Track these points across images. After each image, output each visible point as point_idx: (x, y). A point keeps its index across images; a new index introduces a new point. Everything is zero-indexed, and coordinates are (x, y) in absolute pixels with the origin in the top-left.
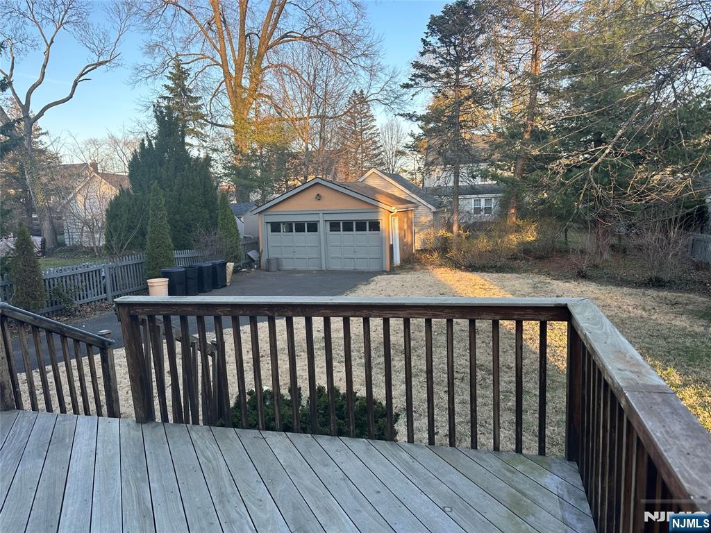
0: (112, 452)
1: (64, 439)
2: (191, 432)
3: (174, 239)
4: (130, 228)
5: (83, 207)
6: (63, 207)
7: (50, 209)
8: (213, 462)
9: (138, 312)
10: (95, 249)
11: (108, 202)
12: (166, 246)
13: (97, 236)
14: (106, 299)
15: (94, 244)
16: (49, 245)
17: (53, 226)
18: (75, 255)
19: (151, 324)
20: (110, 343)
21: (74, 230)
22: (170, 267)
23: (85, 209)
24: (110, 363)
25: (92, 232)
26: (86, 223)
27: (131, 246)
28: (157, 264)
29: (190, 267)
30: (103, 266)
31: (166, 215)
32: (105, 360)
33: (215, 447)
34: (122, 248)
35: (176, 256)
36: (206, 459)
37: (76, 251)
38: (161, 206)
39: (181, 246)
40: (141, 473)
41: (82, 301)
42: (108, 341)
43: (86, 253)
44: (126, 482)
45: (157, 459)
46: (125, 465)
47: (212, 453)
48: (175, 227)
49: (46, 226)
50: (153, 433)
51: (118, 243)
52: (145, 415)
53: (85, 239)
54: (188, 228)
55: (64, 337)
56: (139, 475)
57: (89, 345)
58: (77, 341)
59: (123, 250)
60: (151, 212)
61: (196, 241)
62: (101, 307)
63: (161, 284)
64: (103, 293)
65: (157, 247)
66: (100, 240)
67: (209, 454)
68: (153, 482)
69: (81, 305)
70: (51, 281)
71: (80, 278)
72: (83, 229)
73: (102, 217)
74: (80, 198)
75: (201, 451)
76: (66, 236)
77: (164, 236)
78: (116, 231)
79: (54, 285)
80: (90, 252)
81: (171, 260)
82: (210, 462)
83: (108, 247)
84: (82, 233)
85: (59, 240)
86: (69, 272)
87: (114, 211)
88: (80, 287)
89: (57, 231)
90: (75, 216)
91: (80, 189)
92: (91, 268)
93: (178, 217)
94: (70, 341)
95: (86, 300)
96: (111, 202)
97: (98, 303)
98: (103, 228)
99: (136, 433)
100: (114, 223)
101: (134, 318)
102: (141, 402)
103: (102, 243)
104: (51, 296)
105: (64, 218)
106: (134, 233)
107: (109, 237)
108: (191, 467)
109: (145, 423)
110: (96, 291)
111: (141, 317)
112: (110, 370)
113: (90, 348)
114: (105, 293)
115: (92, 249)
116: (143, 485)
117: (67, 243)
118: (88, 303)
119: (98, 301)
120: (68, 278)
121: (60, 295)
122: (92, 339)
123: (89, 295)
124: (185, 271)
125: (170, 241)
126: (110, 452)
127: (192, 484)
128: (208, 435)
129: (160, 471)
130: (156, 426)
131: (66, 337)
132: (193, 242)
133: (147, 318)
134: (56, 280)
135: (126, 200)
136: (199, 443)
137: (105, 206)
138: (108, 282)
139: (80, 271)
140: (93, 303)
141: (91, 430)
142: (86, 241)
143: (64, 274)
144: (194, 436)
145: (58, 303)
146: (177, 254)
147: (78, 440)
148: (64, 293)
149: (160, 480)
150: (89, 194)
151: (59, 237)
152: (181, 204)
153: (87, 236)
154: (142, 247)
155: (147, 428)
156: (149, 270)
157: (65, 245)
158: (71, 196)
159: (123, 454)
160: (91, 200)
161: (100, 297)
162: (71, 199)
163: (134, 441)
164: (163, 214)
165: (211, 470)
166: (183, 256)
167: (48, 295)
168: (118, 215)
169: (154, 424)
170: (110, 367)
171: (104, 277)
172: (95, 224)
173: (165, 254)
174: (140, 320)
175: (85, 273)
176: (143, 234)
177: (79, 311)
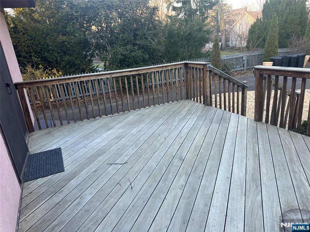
0: (244, 129)
1: (226, 120)
2: (279, 130)
3: (279, 43)
4: (259, 38)
5: (239, 29)
6: (231, 29)
7: (226, 30)
8: (288, 145)
9: (264, 73)
10: (241, 48)
11: (250, 25)
12: (274, 46)
13: (243, 42)
14: (243, 70)
15: (241, 45)
16: (223, 46)
17: (226, 38)
18: (233, 51)
19: (269, 79)
20: (247, 87)
21: (234, 40)
22: (275, 56)
23: (240, 29)
24: (245, 95)
25: (241, 40)
26: (239, 36)
27: (258, 46)
28: (269, 55)
29: (285, 57)
30: (244, 55)
31: (278, 30)
32: (243, 94)
33: (290, 139)
34: (253, 47)
35: (279, 51)
36: (285, 143)
37: (233, 49)
38: (276, 25)
39: (282, 46)
40: (255, 140)
41: (234, 70)
42: (246, 86)
43: (237, 50)
44: (249, 141)
45: (262, 137)
46: (249, 135)
47: (288, 142)
48: (281, 36)
49: (223, 38)
50: (261, 126)
51: (253, 45)
52: (258, 118)
53: (237, 43)
54: (288, 36)
55: (229, 82)
56: (254, 140)
57: (238, 86)
58: (234, 84)
59: (254, 48)
60: (270, 29)
61: (291, 43)
62: (241, 73)
63: (270, 64)
64: (243, 67)
65: (271, 47)
66: (244, 44)
67: (287, 141)
68: (260, 145)
69: (233, 71)
70: (224, 60)
71: (234, 60)
72: (237, 39)
73: (247, 33)
74: (238, 24)
75: (283, 139)
76: (230, 42)
77: (275, 41)
78: (252, 39)
79: (224, 62)
80: (239, 49)
81: (276, 53)
82: (287, 145)
83: (247, 47)
84: (237, 40)
85: (227, 44)
86: (231, 57)
87: (252, 30)
88: (234, 64)
89: (227, 40)
90: (235, 33)
91: (239, 21)
92: (240, 56)
93: (283, 31)
94: (231, 84)
95: (236, 70)
96: (252, 25)
97: (240, 71)
98: (246, 38)
99: (254, 125)
100: (252, 35)
101: (261, 75)
102: (258, 112)
103: (245, 45)
104: (223, 67)
105: (230, 34)
106: (260, 40)
107: (248, 42)
108: (277, 144)
109: (258, 121)
110: (240, 66)
111: (265, 75)
112: (245, 98)
113: (238, 88)
114: (244, 67)
115: (240, 48)
116: (255, 144)
117: (230, 45)
118: (236, 71)
119: (240, 70)
120: (230, 60)
121: (226, 66)
122: (240, 84)
123: (237, 68)
124: (282, 59)
125: (277, 43)
126: (243, 128)
127: (277, 151)
128: (287, 134)
129: (263, 142)
130: (263, 124)
131: (230, 82)
132: (289, 44)
133: (267, 76)
134: (225, 60)
135: (259, 24)
136: (282, 136)
137: (249, 27)
138: (245, 62)
139: (235, 57)
140: (238, 71)
141: (236, 119)
142: (238, 45)
143: (229, 58)
144: (280, 132)
145: (225, 70)
146: (279, 50)
147: (231, 121)
148: (228, 66)
149: (263, 145)
150: (242, 23)
151: (227, 43)
152: (287, 24)
153: (239, 42)
154: (263, 46)
155: (259, 124)
156: (264, 57)
157: (229, 46)
158: (235, 24)
159: (248, 131)
160: (243, 25)
161: (241, 69)
162: (234, 25)
163: (253, 127)
164: (277, 30)
165: (287, 148)
166: (282, 51)
167: (222, 66)
168: (254, 32)
169: (262, 123)
170: (245, 96)
171: (244, 60)
172: (243, 36)
173: (273, 50)
174: (264, 77)
175: (237, 58)
176: (264, 40)
177: (232, 74)
